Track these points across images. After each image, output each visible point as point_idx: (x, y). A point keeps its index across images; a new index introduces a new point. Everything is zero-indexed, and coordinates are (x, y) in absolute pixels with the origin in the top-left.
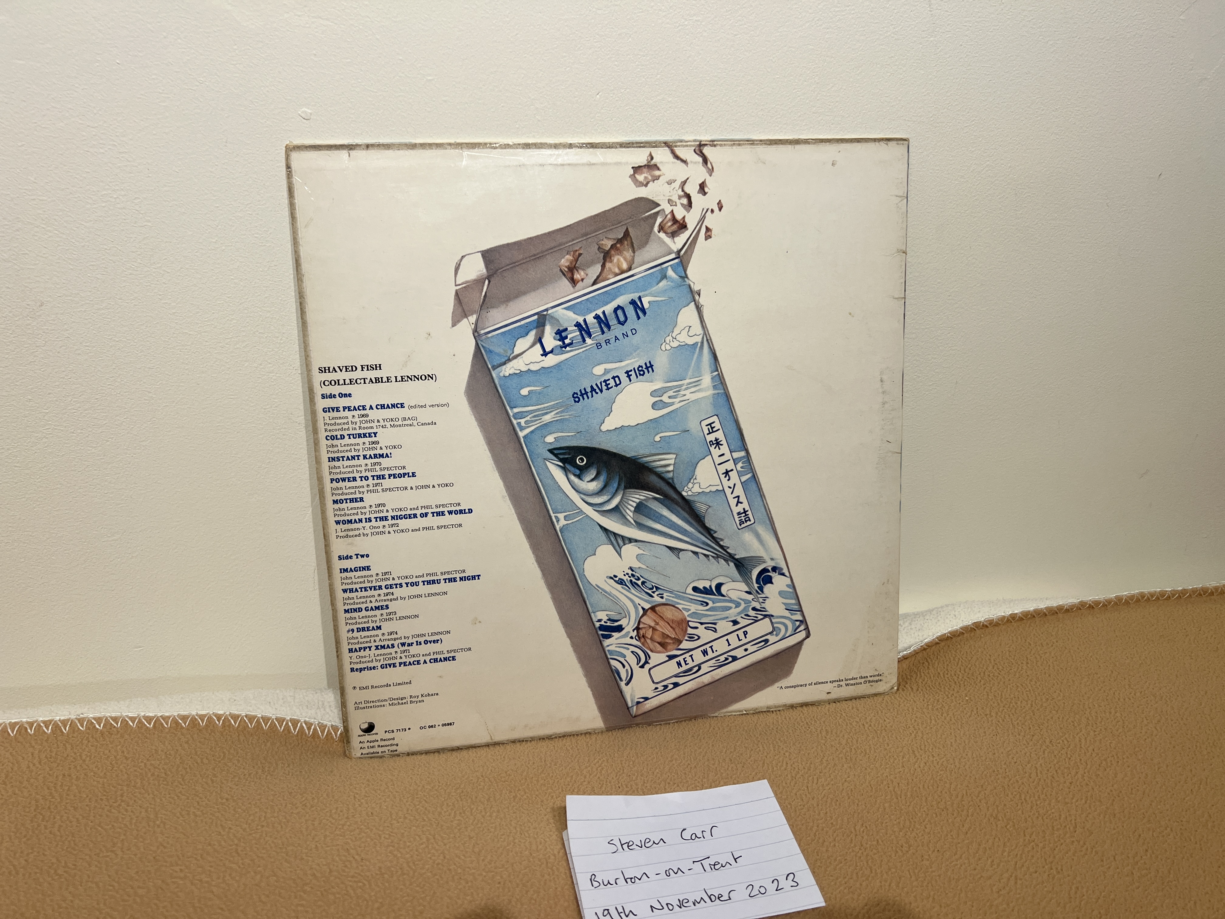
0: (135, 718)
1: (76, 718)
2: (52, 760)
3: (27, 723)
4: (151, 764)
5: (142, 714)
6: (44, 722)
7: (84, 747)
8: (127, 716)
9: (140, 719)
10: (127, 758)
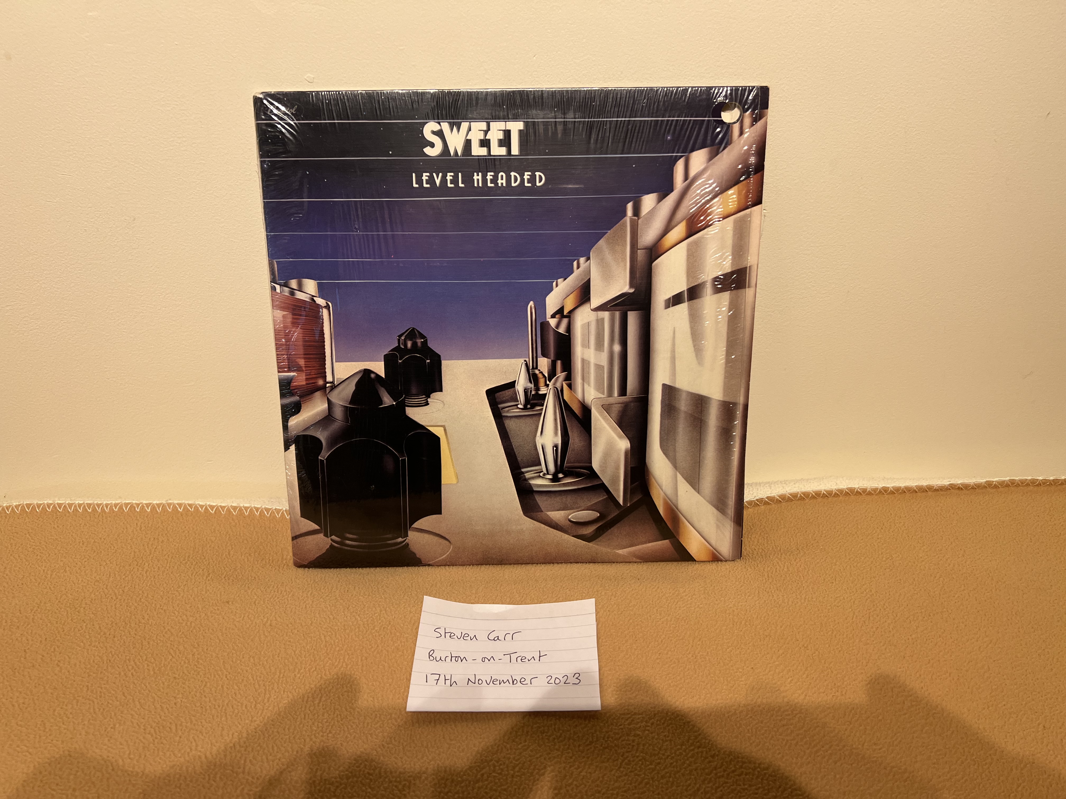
0: (203, 506)
1: (166, 503)
2: (149, 528)
3: (136, 504)
4: (210, 539)
5: (208, 503)
6: (146, 504)
7: (169, 522)
8: (199, 504)
9: (206, 507)
10: (195, 535)
